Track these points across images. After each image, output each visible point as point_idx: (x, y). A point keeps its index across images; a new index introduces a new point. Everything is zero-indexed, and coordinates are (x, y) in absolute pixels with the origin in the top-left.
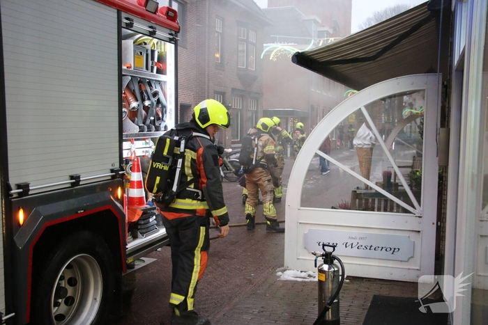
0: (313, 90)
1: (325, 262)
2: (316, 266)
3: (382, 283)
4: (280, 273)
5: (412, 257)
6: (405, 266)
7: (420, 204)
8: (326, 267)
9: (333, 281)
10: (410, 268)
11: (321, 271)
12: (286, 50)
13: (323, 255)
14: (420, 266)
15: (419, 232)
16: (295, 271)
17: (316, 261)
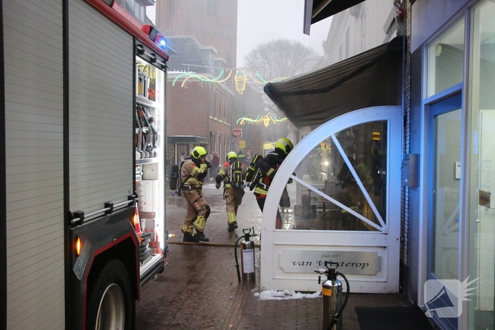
0: (211, 117)
1: (329, 279)
2: (319, 283)
3: (356, 296)
4: (257, 294)
5: (380, 271)
6: (374, 279)
7: (385, 223)
8: (329, 283)
9: (337, 295)
10: (379, 280)
11: (326, 287)
12: (196, 79)
13: (326, 272)
14: (387, 278)
15: (385, 247)
16: (272, 291)
17: (320, 277)
